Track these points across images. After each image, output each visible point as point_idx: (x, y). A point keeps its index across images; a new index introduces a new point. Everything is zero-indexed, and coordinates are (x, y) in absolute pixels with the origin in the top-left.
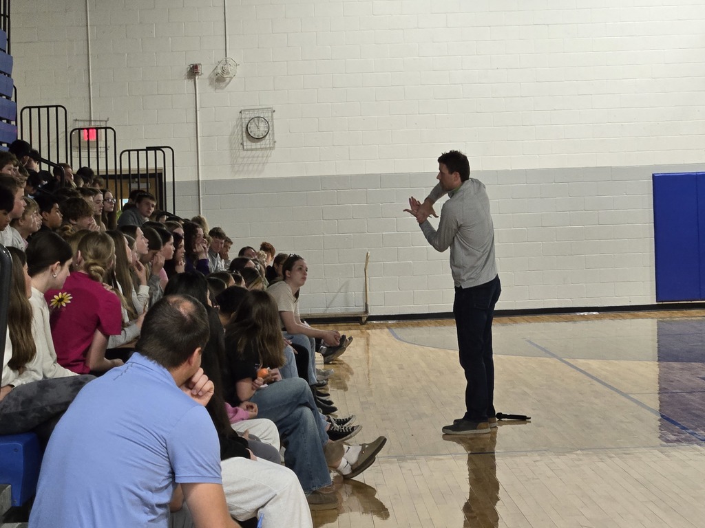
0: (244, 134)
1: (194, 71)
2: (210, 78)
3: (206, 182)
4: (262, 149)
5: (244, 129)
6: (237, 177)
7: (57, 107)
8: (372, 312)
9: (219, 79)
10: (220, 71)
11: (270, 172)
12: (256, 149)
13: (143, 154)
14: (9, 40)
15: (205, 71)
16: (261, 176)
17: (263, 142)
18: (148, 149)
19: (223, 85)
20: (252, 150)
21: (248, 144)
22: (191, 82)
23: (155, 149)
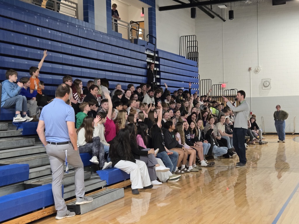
0: (263, 85)
1: (250, 69)
2: (254, 71)
3: (253, 98)
4: (268, 89)
5: (263, 84)
6: (261, 96)
7: (209, 79)
8: (296, 132)
9: (256, 71)
10: (256, 69)
11: (270, 95)
12: (266, 89)
13: (230, 91)
14: (198, 63)
15: (253, 69)
16: (267, 96)
17: (268, 87)
18: (231, 90)
19: (257, 73)
20: (265, 89)
21: (264, 88)
22: (249, 72)
23: (233, 89)
